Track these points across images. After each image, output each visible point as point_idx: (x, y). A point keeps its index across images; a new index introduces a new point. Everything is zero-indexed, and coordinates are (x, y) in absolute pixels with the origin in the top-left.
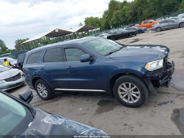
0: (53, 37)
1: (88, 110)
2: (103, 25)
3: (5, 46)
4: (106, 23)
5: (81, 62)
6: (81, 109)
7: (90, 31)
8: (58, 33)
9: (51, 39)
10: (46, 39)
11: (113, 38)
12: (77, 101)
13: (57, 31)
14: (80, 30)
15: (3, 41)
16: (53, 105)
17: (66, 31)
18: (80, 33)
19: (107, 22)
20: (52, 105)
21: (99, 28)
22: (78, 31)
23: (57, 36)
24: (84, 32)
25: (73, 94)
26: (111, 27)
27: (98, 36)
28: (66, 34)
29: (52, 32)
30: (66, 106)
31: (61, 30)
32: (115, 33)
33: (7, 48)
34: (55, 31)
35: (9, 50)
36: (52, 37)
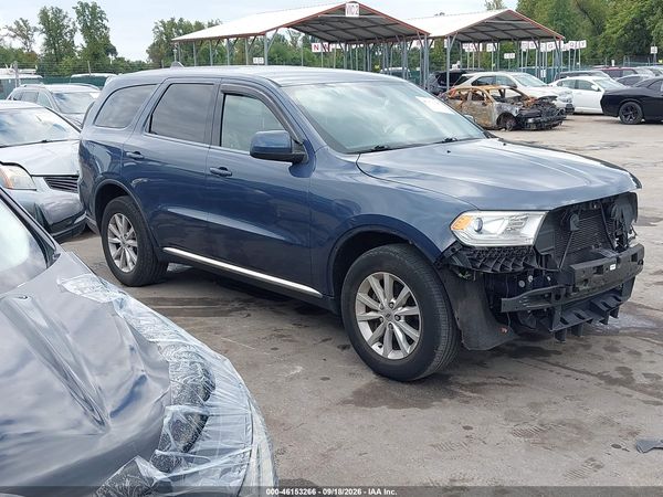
0: (330, 42)
1: (324, 379)
2: (614, 28)
3: (107, 38)
4: (634, 21)
5: (253, 155)
6: (299, 369)
7: (527, 46)
8: (357, 27)
9: (317, 47)
10: (300, 43)
11: (632, 109)
12: (297, 338)
13: (352, 12)
14: (475, 28)
15: (102, 12)
16: (197, 328)
17: (397, 23)
18: (469, 48)
19: (640, 20)
20: (196, 324)
21: (582, 44)
22: (461, 32)
23: (348, 41)
24: (490, 47)
25: (296, 309)
26: (654, 50)
27: (560, 85)
28: (391, 39)
29: (327, 13)
30: (245, 342)
31: (373, 13)
32: (651, 84)
33: (113, 51)
34: (342, 9)
35: (122, 59)
36: (323, 40)
